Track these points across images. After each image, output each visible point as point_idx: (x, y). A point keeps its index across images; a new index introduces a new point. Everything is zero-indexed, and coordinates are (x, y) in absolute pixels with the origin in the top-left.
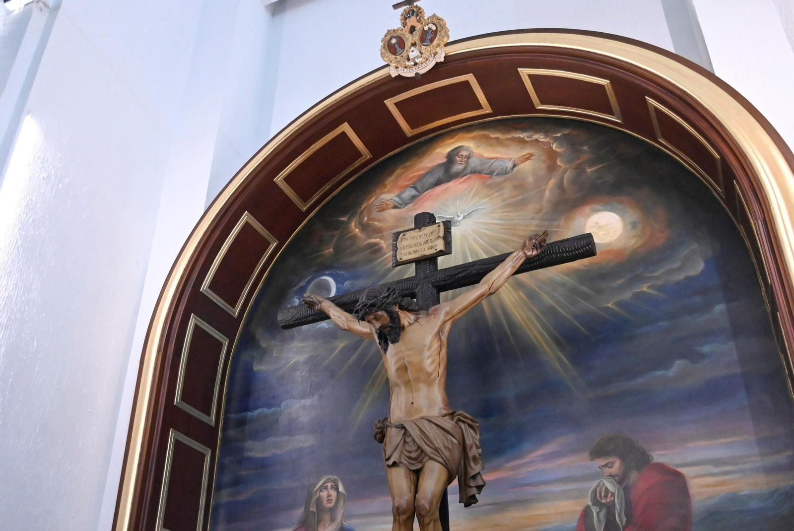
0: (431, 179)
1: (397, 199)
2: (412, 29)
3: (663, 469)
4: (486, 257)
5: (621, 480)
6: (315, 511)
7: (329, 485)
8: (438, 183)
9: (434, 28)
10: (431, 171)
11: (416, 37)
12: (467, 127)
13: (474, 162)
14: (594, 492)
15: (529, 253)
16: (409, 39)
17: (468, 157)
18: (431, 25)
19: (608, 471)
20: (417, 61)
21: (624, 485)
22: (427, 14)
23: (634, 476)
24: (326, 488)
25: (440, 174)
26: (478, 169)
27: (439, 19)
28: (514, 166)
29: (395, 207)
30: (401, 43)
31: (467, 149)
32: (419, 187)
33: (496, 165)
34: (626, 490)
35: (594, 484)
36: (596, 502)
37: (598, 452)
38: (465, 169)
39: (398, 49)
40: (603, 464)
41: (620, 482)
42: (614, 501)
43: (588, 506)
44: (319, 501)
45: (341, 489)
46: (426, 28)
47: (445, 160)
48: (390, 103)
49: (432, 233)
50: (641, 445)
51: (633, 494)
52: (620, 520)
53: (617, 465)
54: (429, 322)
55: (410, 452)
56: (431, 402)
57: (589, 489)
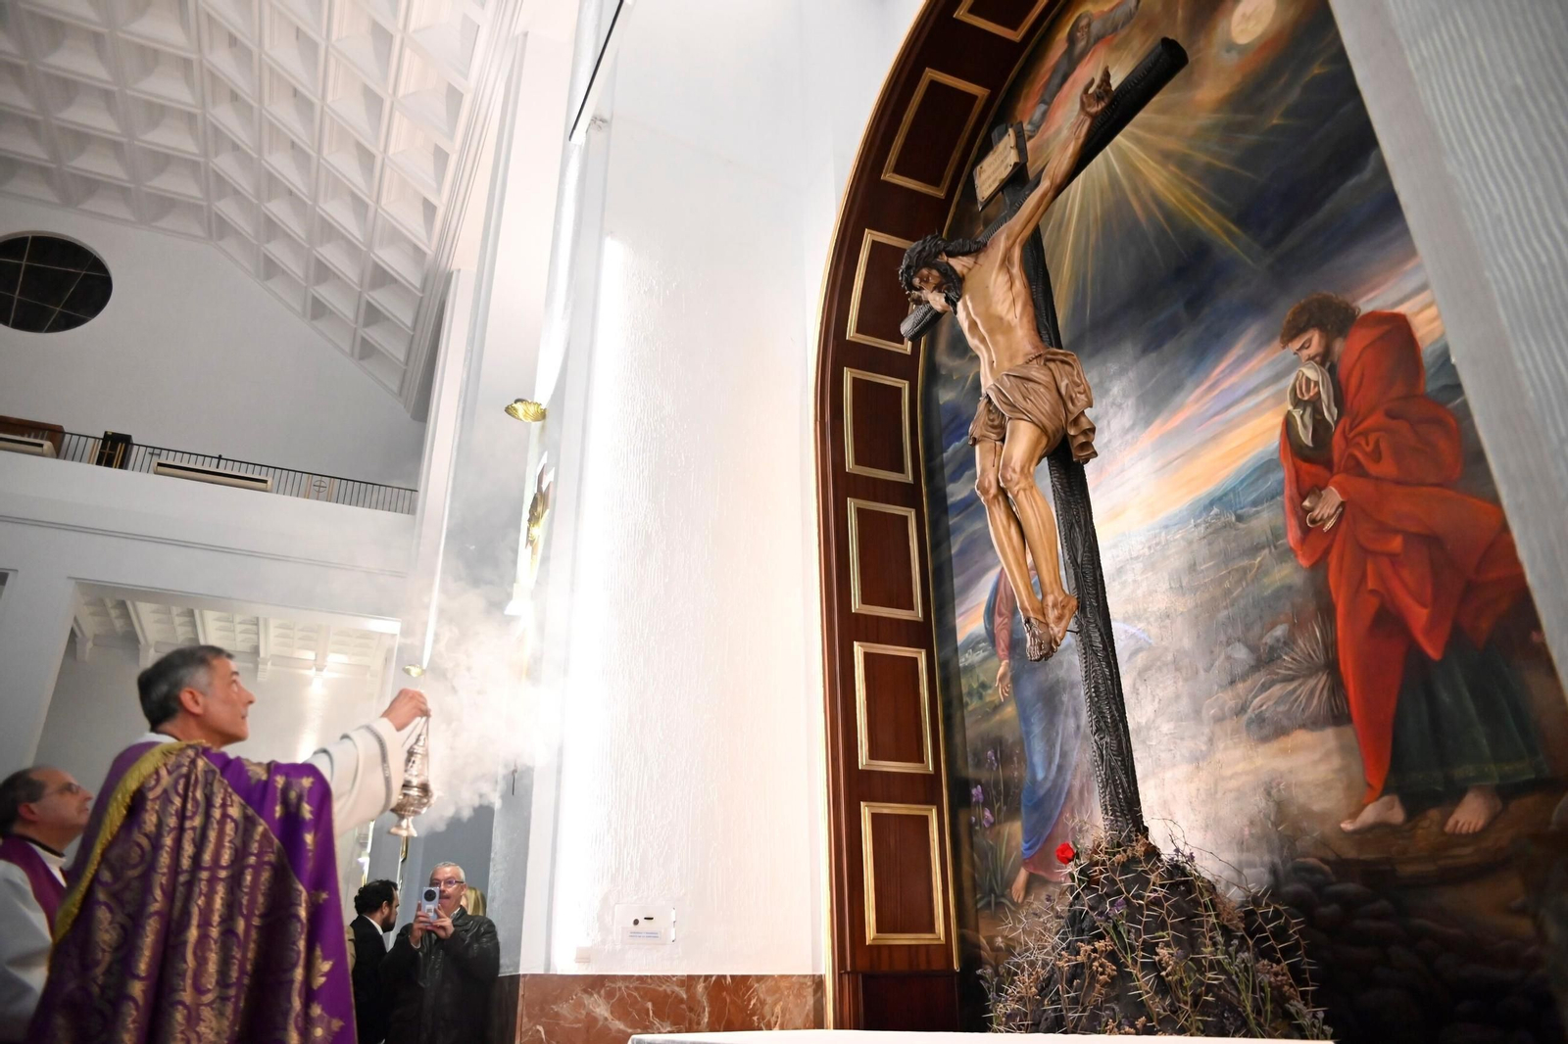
0: (1056, 81)
1: (1029, 127)
3: (1374, 319)
8: (1064, 80)
10: (1056, 69)
13: (1096, 27)
14: (1294, 389)
15: (1094, 110)
17: (1089, 25)
19: (1305, 353)
21: (1328, 365)
23: (1339, 346)
25: (1064, 67)
26: (1102, 31)
31: (1086, 15)
32: (1047, 98)
33: (1119, 14)
34: (1332, 370)
35: (1290, 381)
36: (1297, 402)
38: (1088, 42)
40: (1300, 345)
41: (1322, 364)
42: (1319, 391)
43: (1289, 411)
47: (1067, 45)
48: (962, 14)
49: (1005, 148)
50: (1340, 298)
51: (1342, 371)
52: (1330, 414)
53: (1315, 338)
54: (988, 256)
55: (994, 420)
56: (1011, 353)
57: (1286, 389)
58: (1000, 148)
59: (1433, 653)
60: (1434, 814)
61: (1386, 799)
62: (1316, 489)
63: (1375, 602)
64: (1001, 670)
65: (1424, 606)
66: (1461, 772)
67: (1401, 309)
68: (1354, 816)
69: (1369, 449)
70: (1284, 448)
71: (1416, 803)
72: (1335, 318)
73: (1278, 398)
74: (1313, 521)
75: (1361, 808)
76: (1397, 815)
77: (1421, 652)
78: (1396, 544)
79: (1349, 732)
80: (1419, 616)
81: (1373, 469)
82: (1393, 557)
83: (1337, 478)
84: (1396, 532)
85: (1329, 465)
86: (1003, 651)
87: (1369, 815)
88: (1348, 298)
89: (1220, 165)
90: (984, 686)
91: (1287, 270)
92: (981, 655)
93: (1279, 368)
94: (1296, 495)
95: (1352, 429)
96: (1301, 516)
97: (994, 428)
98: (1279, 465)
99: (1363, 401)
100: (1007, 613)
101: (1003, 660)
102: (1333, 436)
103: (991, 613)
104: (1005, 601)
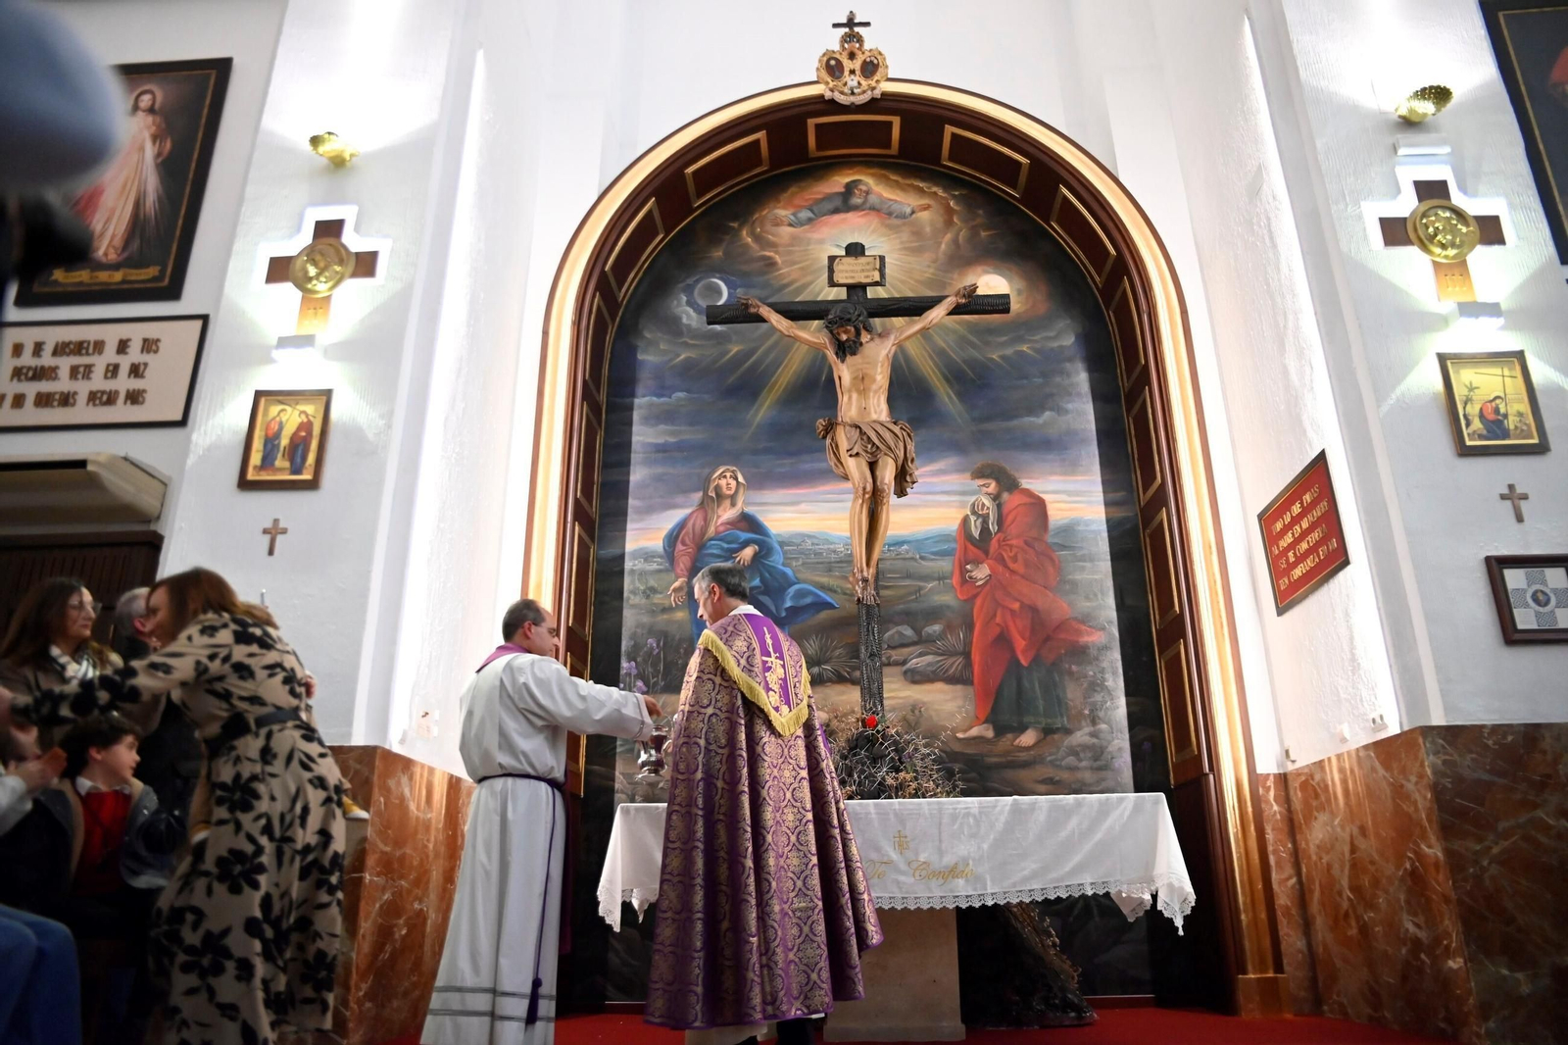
0: (830, 206)
1: (792, 217)
2: (852, 56)
3: (1028, 493)
4: (886, 296)
5: (996, 498)
6: (714, 496)
7: (728, 474)
8: (836, 211)
9: (875, 62)
10: (829, 197)
11: (857, 65)
12: (866, 162)
13: (872, 199)
14: (973, 505)
15: (960, 301)
16: (848, 65)
17: (867, 193)
18: (873, 58)
19: (985, 489)
20: (856, 91)
21: (997, 502)
22: (867, 46)
23: (1005, 496)
24: (725, 477)
25: (838, 202)
26: (878, 207)
27: (880, 54)
28: (913, 212)
29: (790, 225)
30: (840, 66)
31: (866, 184)
32: (815, 209)
33: (895, 207)
34: (999, 506)
35: (973, 499)
36: (974, 512)
37: (980, 474)
38: (864, 203)
39: (837, 73)
40: (983, 483)
41: (994, 499)
42: (988, 514)
43: (968, 514)
44: (717, 488)
45: (741, 479)
46: (868, 60)
47: (843, 190)
48: (811, 122)
49: (868, 264)
50: (1012, 473)
51: (1005, 510)
52: (993, 527)
53: (993, 486)
54: (883, 343)
55: (866, 447)
56: (878, 409)
57: (968, 502)
58: (862, 260)
59: (1024, 662)
60: (1010, 736)
61: (985, 725)
62: (977, 562)
63: (998, 630)
64: (677, 584)
65: (1024, 639)
66: (1027, 719)
67: (1043, 496)
68: (965, 731)
69: (1011, 555)
70: (961, 532)
71: (1001, 730)
72: (1007, 483)
73: (963, 505)
74: (971, 578)
75: (971, 728)
76: (990, 734)
77: (1018, 662)
78: (1016, 606)
79: (970, 690)
80: (1020, 644)
81: (1012, 566)
82: (1012, 612)
83: (989, 561)
84: (1018, 600)
85: (986, 553)
86: (682, 570)
87: (974, 732)
88: (1017, 475)
89: (952, 354)
90: (653, 590)
91: (982, 439)
92: (655, 566)
93: (966, 488)
94: (962, 559)
95: (1004, 541)
96: (963, 571)
97: (867, 452)
98: (955, 540)
99: (1013, 530)
100: (692, 545)
101: (681, 577)
102: (991, 539)
103: (672, 539)
104: (691, 536)
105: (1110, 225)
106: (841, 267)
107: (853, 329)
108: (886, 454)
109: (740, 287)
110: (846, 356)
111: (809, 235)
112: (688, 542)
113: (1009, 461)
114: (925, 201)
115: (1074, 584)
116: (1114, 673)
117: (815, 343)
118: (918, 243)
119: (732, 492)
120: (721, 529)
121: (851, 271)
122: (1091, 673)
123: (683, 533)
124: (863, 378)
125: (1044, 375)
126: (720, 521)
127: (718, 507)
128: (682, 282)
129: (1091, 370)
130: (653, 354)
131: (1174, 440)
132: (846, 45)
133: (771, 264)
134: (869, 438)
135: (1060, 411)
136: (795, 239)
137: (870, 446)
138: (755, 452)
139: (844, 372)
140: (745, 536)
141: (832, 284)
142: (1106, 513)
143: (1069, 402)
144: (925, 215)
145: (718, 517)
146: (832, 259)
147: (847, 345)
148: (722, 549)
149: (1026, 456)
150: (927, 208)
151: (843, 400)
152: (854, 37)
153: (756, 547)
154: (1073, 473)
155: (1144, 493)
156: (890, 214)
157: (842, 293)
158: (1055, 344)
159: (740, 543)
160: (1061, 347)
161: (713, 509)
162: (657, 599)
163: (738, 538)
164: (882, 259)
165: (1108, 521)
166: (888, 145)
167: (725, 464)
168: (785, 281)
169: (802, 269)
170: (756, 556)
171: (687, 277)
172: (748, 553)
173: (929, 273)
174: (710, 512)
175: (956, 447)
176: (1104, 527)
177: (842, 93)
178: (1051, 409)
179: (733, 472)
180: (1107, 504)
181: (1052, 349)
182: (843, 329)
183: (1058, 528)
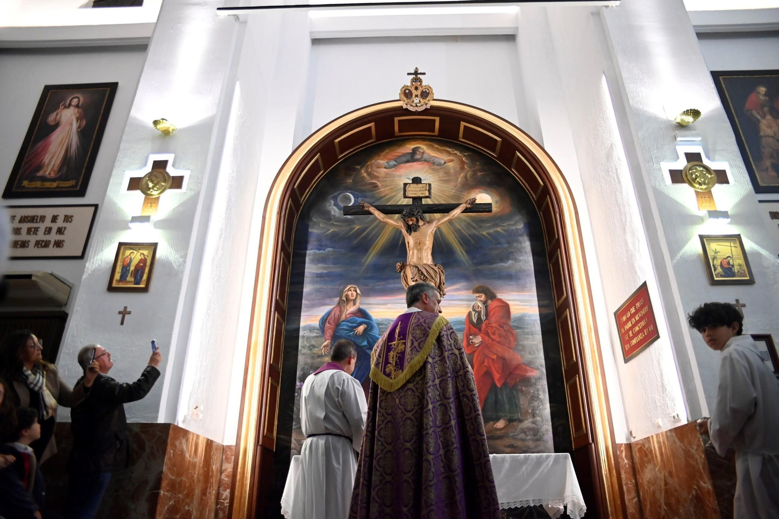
0: (404, 159)
1: (386, 164)
2: (416, 88)
3: (500, 300)
4: (432, 203)
5: (485, 303)
6: (345, 299)
7: (352, 289)
8: (408, 161)
9: (428, 91)
10: (404, 155)
11: (419, 92)
12: (423, 138)
13: (425, 156)
14: (474, 306)
15: (467, 206)
16: (414, 92)
17: (423, 153)
18: (426, 90)
19: (479, 299)
20: (418, 105)
22: (424, 84)
23: (489, 302)
24: (351, 290)
25: (409, 157)
26: (428, 160)
27: (430, 88)
28: (445, 163)
29: (385, 168)
30: (411, 93)
31: (423, 149)
32: (398, 160)
33: (436, 160)
34: (486, 307)
35: (473, 303)
36: (474, 310)
37: (477, 291)
38: (421, 158)
39: (409, 96)
40: (478, 295)
41: (484, 304)
42: (481, 311)
43: (471, 311)
44: (347, 296)
45: (358, 291)
46: (424, 90)
47: (411, 151)
48: (396, 119)
49: (423, 187)
50: (493, 290)
51: (489, 309)
52: (483, 318)
54: (429, 226)
55: (421, 277)
56: (428, 259)
57: (471, 305)
58: (420, 185)
59: (499, 386)
60: (491, 423)
62: (475, 335)
63: (486, 369)
64: (325, 343)
65: (499, 374)
66: (500, 414)
67: (508, 302)
69: (492, 331)
70: (467, 320)
71: (487, 420)
72: (490, 294)
73: (468, 306)
74: (472, 342)
77: (496, 386)
78: (495, 357)
80: (497, 376)
81: (492, 336)
82: (493, 360)
83: (481, 334)
84: (495, 354)
85: (480, 330)
86: (328, 336)
88: (495, 292)
89: (463, 231)
90: (314, 346)
91: (478, 274)
92: (315, 334)
93: (470, 298)
94: (468, 334)
95: (489, 324)
96: (468, 340)
97: (421, 279)
98: (464, 323)
99: (493, 319)
100: (334, 324)
101: (327, 340)
102: (483, 323)
103: (324, 321)
104: (333, 319)
105: (540, 171)
106: (410, 189)
107: (415, 219)
108: (430, 281)
109: (360, 197)
110: (411, 232)
111: (394, 173)
112: (331, 322)
113: (491, 284)
114: (451, 158)
115: (524, 346)
116: (544, 391)
117: (397, 226)
118: (447, 178)
119: (354, 298)
120: (348, 316)
121: (414, 191)
122: (532, 391)
123: (329, 317)
124: (420, 243)
125: (508, 243)
126: (348, 312)
127: (347, 305)
128: (331, 194)
129: (531, 241)
130: (318, 229)
131: (572, 275)
132: (414, 83)
133: (375, 186)
134: (422, 272)
135: (516, 260)
136: (387, 174)
137: (422, 277)
138: (366, 278)
139: (410, 240)
140: (360, 320)
141: (405, 197)
142: (539, 311)
143: (521, 256)
144: (451, 164)
145: (347, 310)
146: (405, 185)
147: (412, 226)
148: (348, 326)
149: (499, 282)
150: (451, 161)
151: (410, 253)
152: (418, 79)
153: (366, 326)
154: (523, 291)
155: (558, 301)
156: (434, 163)
157: (410, 202)
158: (514, 228)
159: (358, 324)
160: (517, 229)
161: (344, 306)
162: (315, 350)
163: (357, 321)
164: (430, 185)
165: (540, 315)
166: (433, 131)
167: (351, 284)
168: (383, 195)
169: (391, 189)
170: (365, 330)
171: (335, 192)
172: (361, 328)
173: (453, 192)
174: (343, 308)
175: (466, 277)
176: (538, 318)
177: (411, 106)
178: (512, 260)
179: (355, 288)
180: (540, 306)
181: (512, 230)
182: (410, 219)
183: (515, 318)
